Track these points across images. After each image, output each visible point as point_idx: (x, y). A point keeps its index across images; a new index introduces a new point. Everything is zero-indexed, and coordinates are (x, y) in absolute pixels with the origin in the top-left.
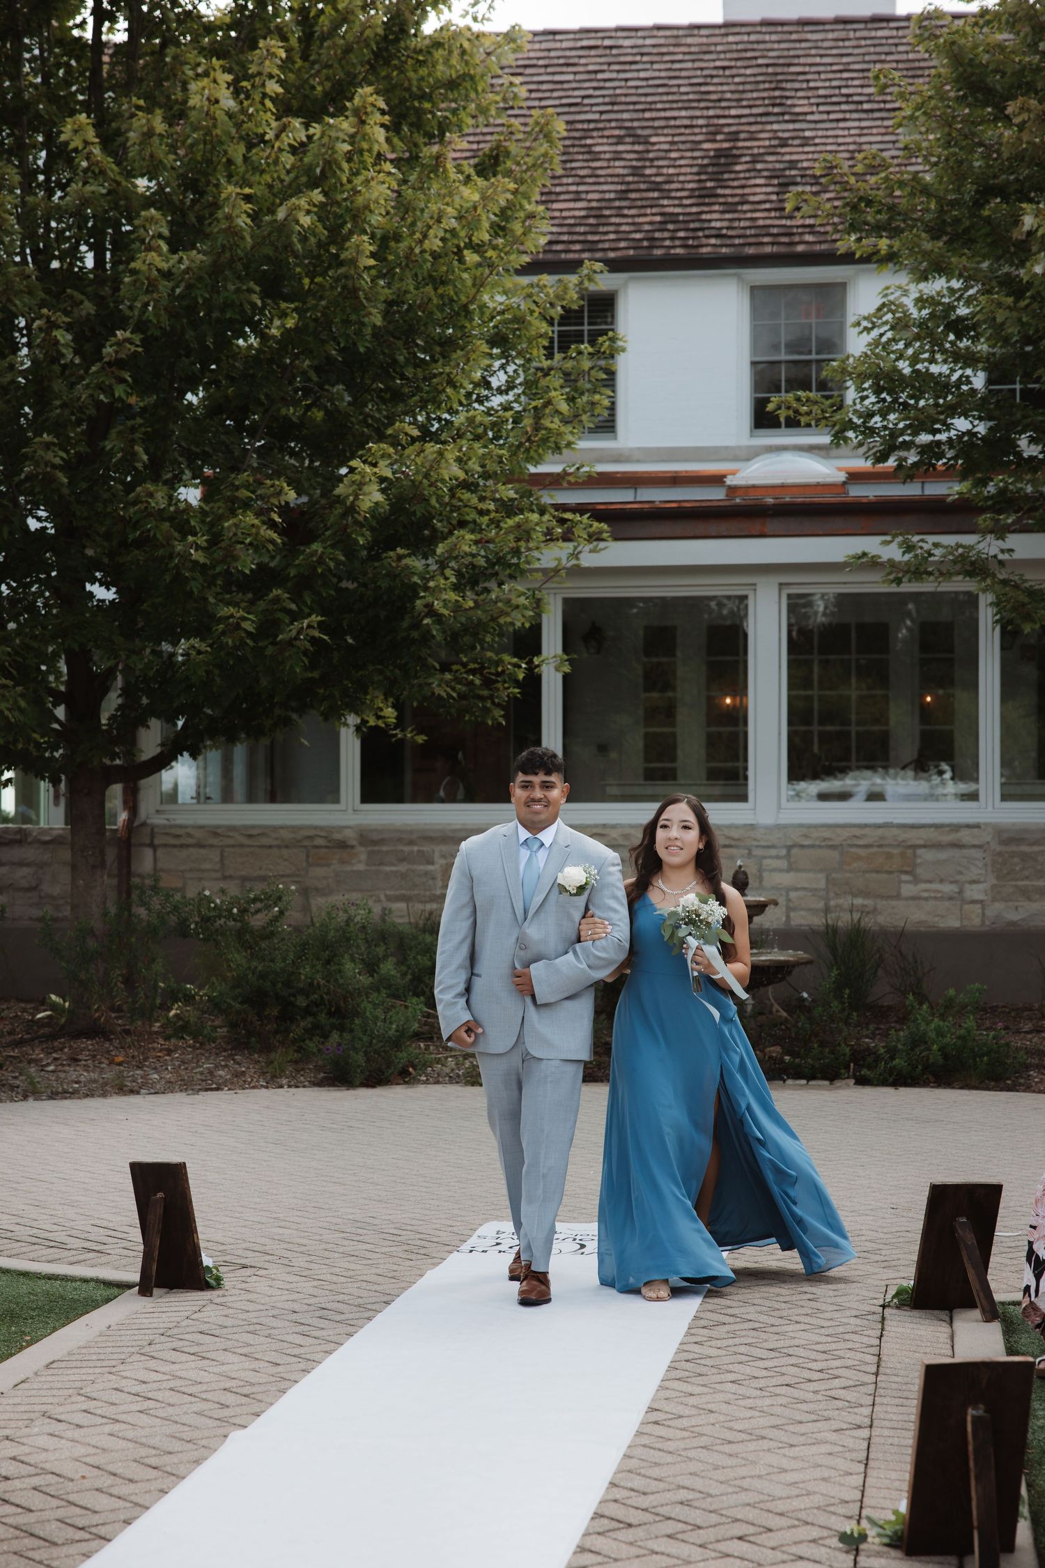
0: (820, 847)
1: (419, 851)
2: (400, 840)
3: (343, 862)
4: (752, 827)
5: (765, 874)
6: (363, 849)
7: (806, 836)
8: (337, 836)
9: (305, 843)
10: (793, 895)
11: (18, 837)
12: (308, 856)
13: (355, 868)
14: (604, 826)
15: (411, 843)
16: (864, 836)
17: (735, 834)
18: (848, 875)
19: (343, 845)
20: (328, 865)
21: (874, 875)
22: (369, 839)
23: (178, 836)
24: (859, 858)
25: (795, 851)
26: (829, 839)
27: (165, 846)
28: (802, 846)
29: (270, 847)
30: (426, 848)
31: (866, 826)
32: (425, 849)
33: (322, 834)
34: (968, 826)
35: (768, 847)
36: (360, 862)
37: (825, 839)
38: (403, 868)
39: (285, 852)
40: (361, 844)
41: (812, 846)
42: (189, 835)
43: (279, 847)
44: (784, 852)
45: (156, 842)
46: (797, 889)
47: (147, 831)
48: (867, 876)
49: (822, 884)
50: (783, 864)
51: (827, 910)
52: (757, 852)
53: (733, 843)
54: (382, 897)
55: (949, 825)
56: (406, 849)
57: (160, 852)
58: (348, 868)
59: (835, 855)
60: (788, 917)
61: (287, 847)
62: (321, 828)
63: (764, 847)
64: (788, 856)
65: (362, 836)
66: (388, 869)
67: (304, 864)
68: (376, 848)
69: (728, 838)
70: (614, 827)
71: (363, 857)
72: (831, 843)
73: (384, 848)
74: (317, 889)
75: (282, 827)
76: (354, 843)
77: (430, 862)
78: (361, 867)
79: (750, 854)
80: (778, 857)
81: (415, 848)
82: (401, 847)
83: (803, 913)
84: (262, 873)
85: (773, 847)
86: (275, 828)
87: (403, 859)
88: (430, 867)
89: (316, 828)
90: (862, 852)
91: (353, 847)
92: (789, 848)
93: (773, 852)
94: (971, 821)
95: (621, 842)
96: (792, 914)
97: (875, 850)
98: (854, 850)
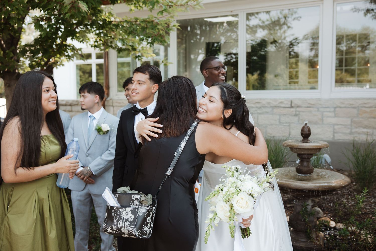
0: (348, 107)
4: (319, 100)
5: (324, 119)
7: (342, 103)
10: (336, 127)
11: (76, 103)
14: (260, 99)
16: (368, 103)
17: (312, 103)
18: (361, 119)
21: (373, 119)
23: (120, 103)
24: (366, 112)
25: (337, 109)
26: (353, 104)
27: (116, 106)
28: (340, 107)
31: (369, 99)
35: (326, 107)
37: (351, 104)
41: (345, 107)
42: (123, 103)
44: (332, 110)
45: (114, 105)
46: (338, 125)
47: (111, 101)
48: (369, 119)
49: (349, 123)
50: (332, 114)
51: (351, 133)
52: (322, 110)
53: (311, 106)
57: (115, 108)
59: (355, 111)
60: (334, 136)
63: (324, 107)
64: (334, 111)
69: (309, 104)
70: (264, 100)
72: (353, 106)
79: (318, 110)
80: (330, 112)
83: (340, 134)
85: (328, 107)
90: (368, 110)
92: (335, 108)
93: (328, 110)
95: (266, 105)
96: (336, 135)
97: (373, 109)
98: (364, 109)
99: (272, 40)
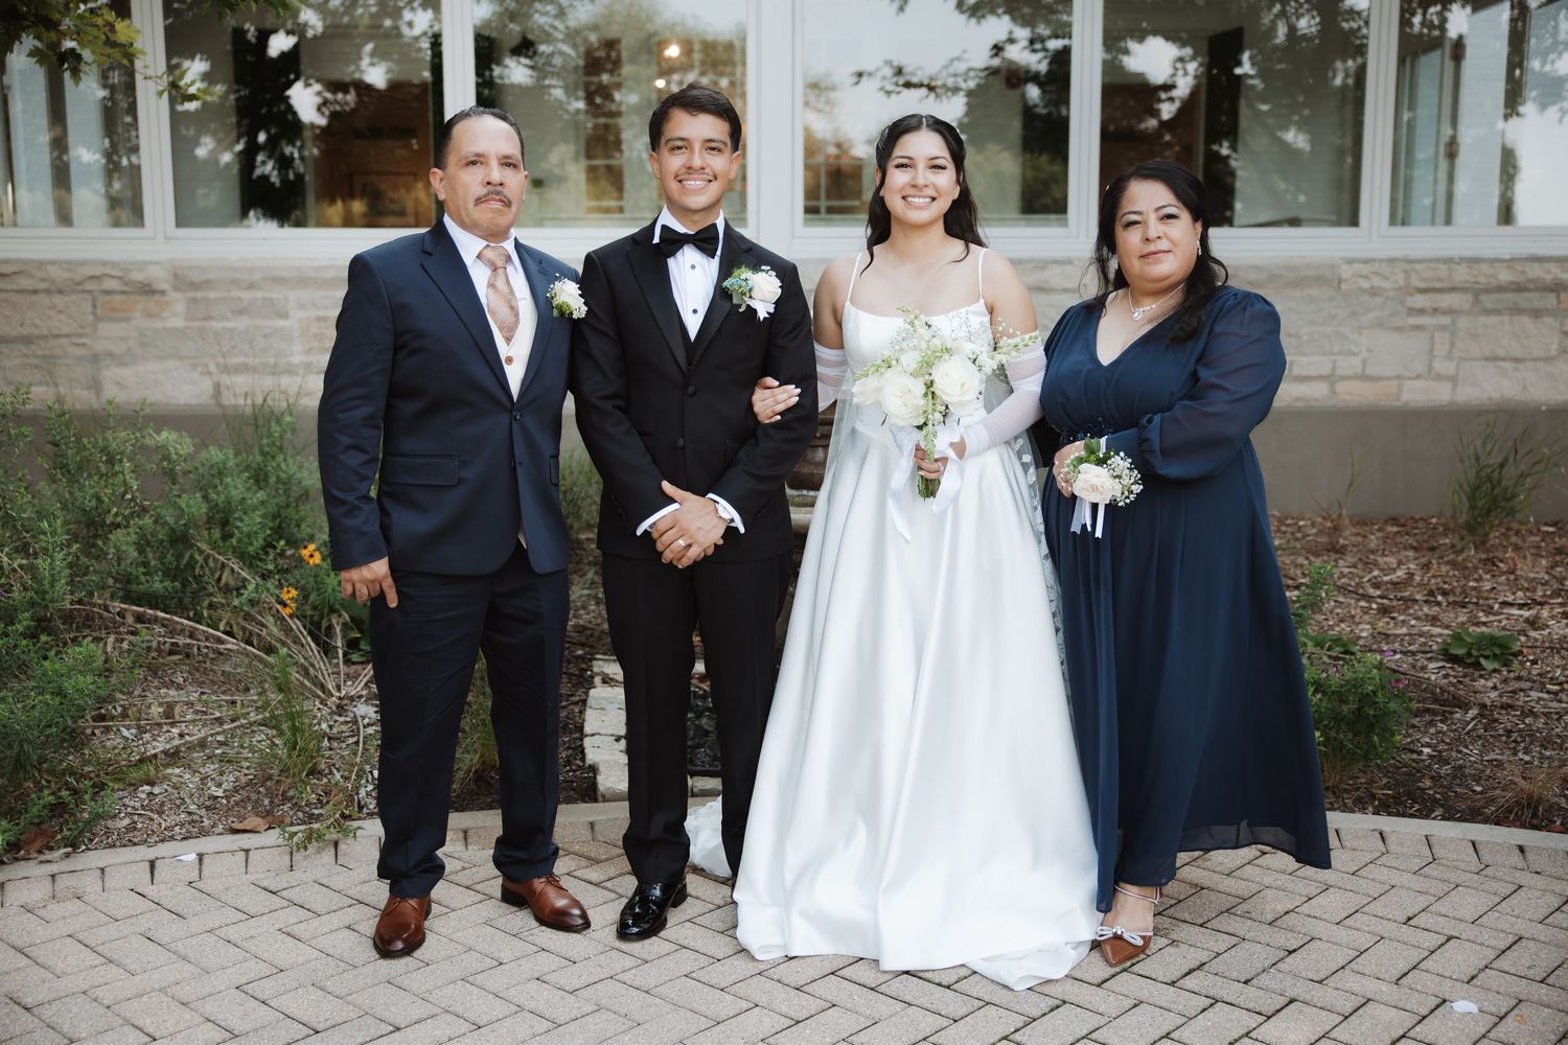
1: (265, 299)
2: (235, 282)
3: (149, 315)
6: (179, 296)
8: (137, 276)
9: (89, 286)
12: (94, 306)
13: (168, 324)
15: (251, 286)
19: (147, 290)
20: (127, 320)
22: (185, 281)
29: (35, 292)
30: (276, 294)
32: (274, 295)
33: (114, 272)
34: (1056, 262)
36: (175, 315)
38: (241, 323)
39: (58, 299)
40: (176, 288)
43: (48, 292)
54: (212, 367)
55: (1030, 261)
56: (246, 295)
58: (158, 324)
61: (60, 292)
62: (114, 264)
65: (176, 275)
66: (217, 325)
67: (91, 318)
68: (199, 295)
71: (180, 307)
73: (212, 295)
74: (111, 355)
75: (52, 263)
76: (164, 286)
77: (284, 315)
78: (178, 322)
81: (259, 294)
82: (235, 293)
84: (24, 331)
86: (41, 264)
87: (240, 312)
88: (280, 323)
89: (104, 264)
91: (163, 292)
94: (1059, 255)
99: (516, 41)
